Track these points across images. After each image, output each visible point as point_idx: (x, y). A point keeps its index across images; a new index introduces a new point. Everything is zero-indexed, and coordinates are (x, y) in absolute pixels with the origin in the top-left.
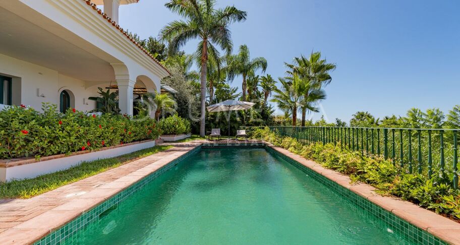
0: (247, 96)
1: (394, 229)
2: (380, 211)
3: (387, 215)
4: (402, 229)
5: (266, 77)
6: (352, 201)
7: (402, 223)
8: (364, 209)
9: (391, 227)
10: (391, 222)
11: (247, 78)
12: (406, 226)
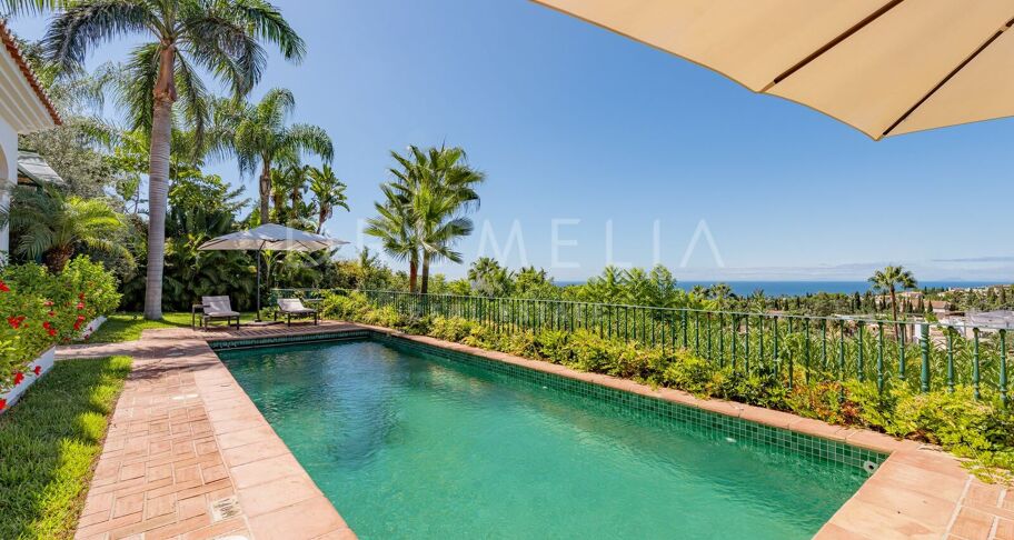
0: (272, 211)
1: (737, 437)
2: (714, 419)
3: (725, 422)
4: (749, 434)
5: (322, 171)
6: (661, 415)
7: (748, 428)
8: (684, 422)
9: (731, 436)
10: (731, 430)
11: (274, 165)
12: (755, 430)
